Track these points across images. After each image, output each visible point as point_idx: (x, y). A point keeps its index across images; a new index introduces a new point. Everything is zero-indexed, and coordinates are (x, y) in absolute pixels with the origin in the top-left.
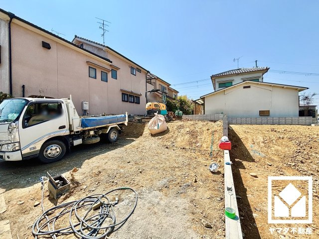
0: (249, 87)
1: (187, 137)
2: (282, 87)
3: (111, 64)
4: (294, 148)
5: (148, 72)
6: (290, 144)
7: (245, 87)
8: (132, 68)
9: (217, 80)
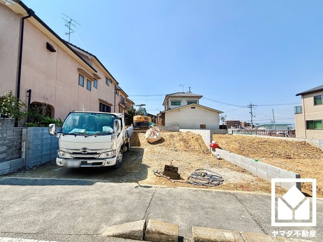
0: (194, 108)
1: (182, 143)
2: (212, 110)
3: (96, 73)
4: (238, 145)
5: (118, 83)
6: (236, 143)
7: (192, 108)
8: (107, 78)
9: (170, 99)
